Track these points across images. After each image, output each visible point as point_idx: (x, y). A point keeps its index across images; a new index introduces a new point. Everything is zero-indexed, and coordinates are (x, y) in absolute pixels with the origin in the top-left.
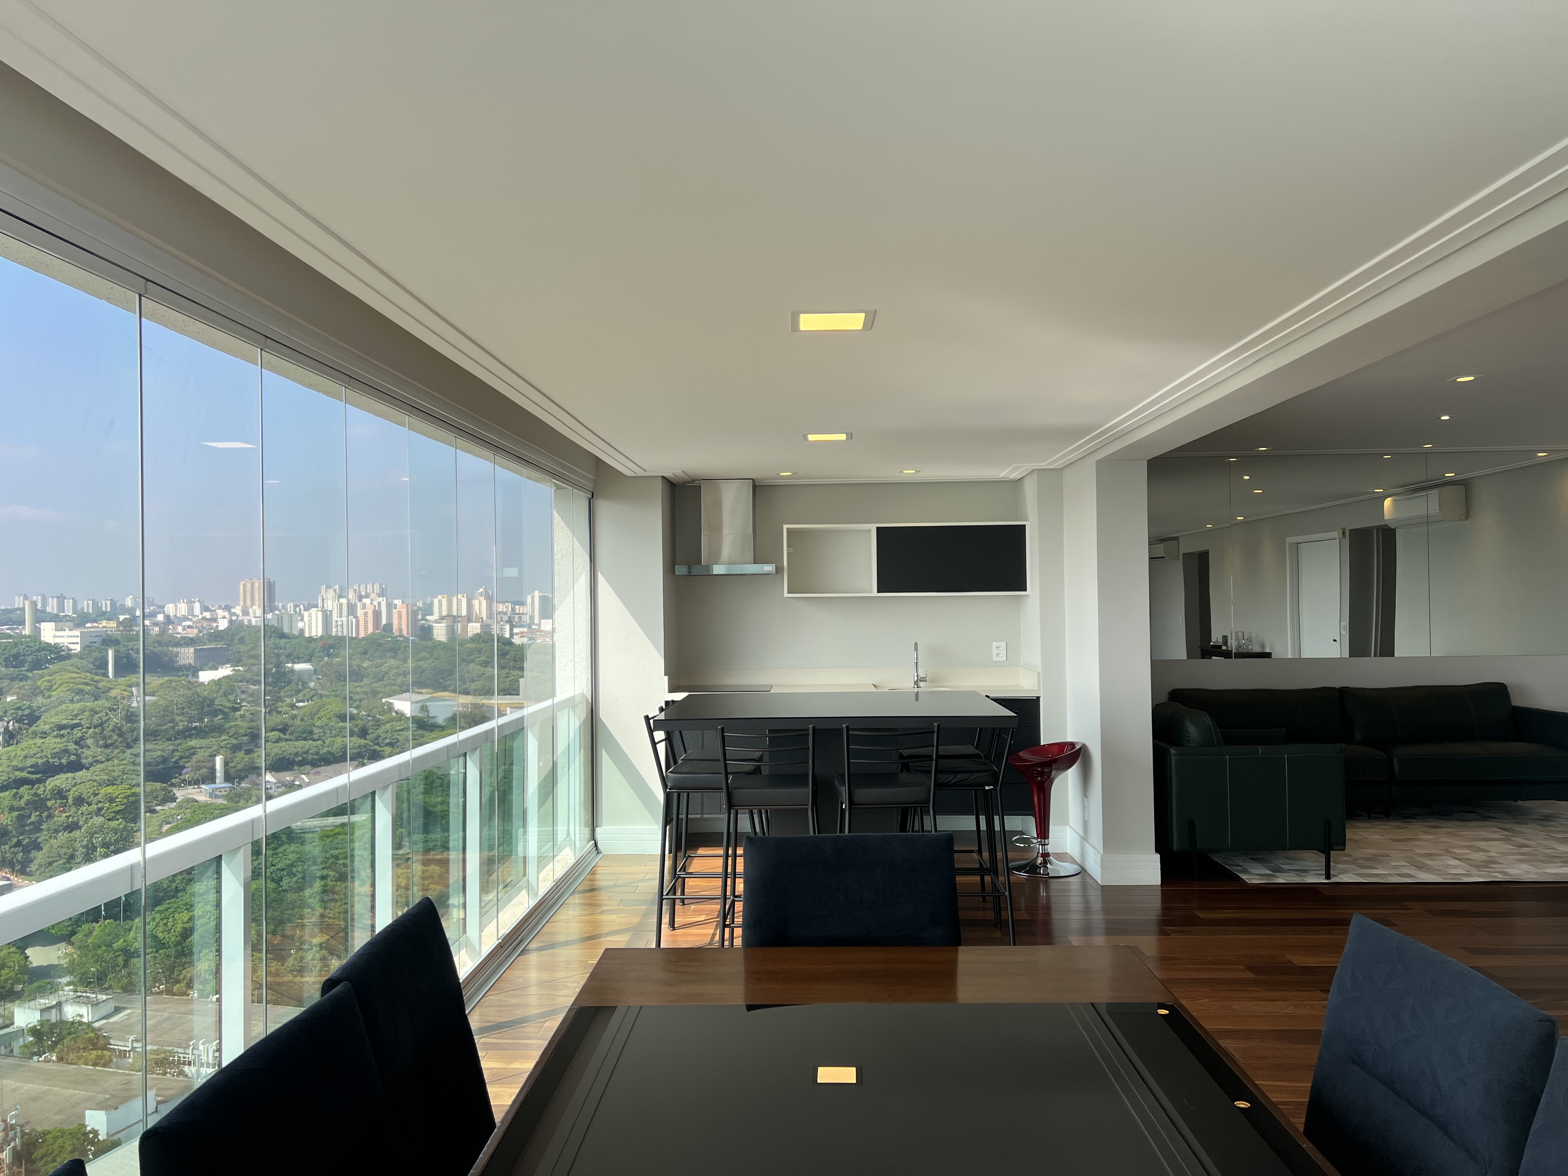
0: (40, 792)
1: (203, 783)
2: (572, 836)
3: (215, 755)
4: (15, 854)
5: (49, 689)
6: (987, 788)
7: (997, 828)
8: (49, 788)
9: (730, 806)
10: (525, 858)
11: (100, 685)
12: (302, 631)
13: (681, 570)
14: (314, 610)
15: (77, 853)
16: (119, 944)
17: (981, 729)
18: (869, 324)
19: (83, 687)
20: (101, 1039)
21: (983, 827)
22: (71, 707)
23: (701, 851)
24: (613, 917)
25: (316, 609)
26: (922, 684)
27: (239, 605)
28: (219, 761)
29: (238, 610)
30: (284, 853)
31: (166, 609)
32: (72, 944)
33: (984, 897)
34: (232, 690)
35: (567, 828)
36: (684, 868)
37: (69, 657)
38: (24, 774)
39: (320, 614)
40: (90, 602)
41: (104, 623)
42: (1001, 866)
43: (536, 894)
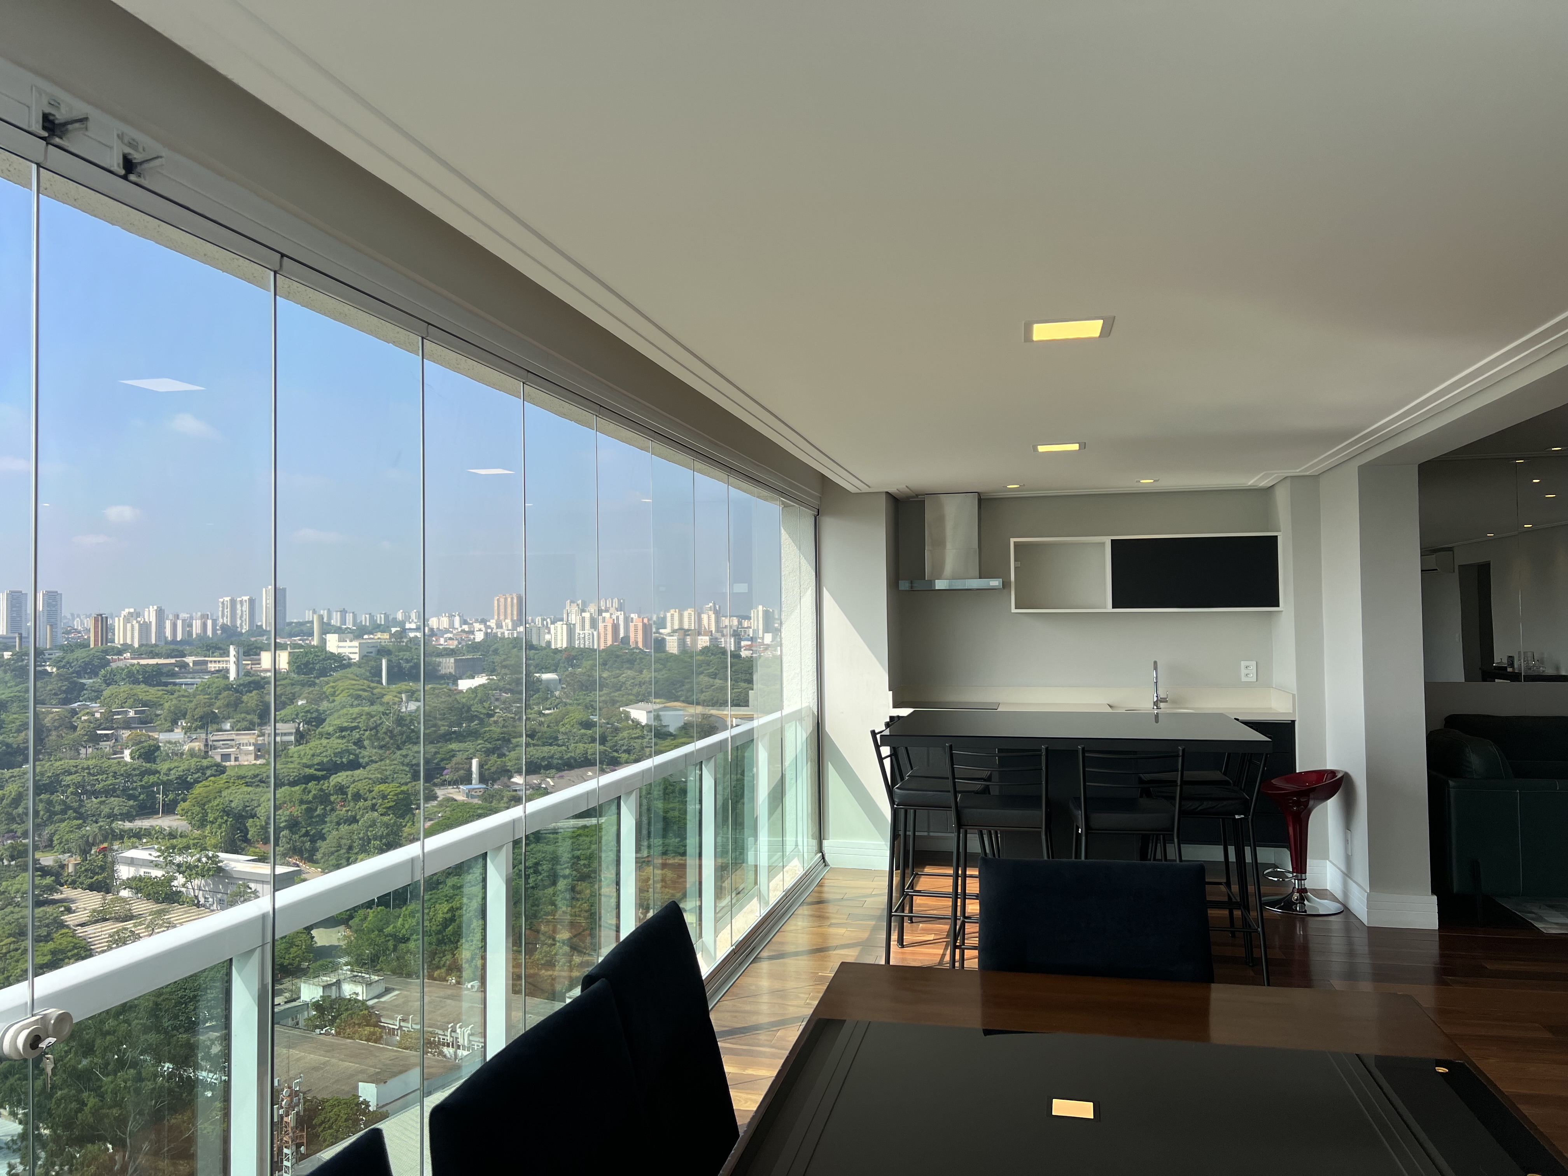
0: (325, 787)
1: (461, 784)
2: (800, 848)
3: (472, 759)
4: (303, 843)
5: (333, 694)
6: (1237, 817)
7: (1248, 859)
8: (332, 784)
9: (960, 825)
10: (756, 866)
11: (375, 691)
12: (549, 643)
13: (904, 585)
14: (560, 623)
15: (355, 844)
16: (389, 929)
17: (1229, 754)
18: (1106, 331)
19: (361, 693)
20: (373, 1016)
21: (1232, 858)
22: (351, 710)
23: (928, 870)
24: (842, 931)
25: (561, 623)
26: (1162, 705)
27: (493, 619)
28: (475, 762)
29: (492, 623)
31: (431, 622)
32: (350, 927)
33: (1233, 933)
34: (487, 697)
35: (795, 839)
36: (912, 886)
37: (349, 665)
38: (312, 771)
39: (565, 627)
40: (368, 616)
41: (379, 635)
42: (1253, 901)
43: (767, 903)
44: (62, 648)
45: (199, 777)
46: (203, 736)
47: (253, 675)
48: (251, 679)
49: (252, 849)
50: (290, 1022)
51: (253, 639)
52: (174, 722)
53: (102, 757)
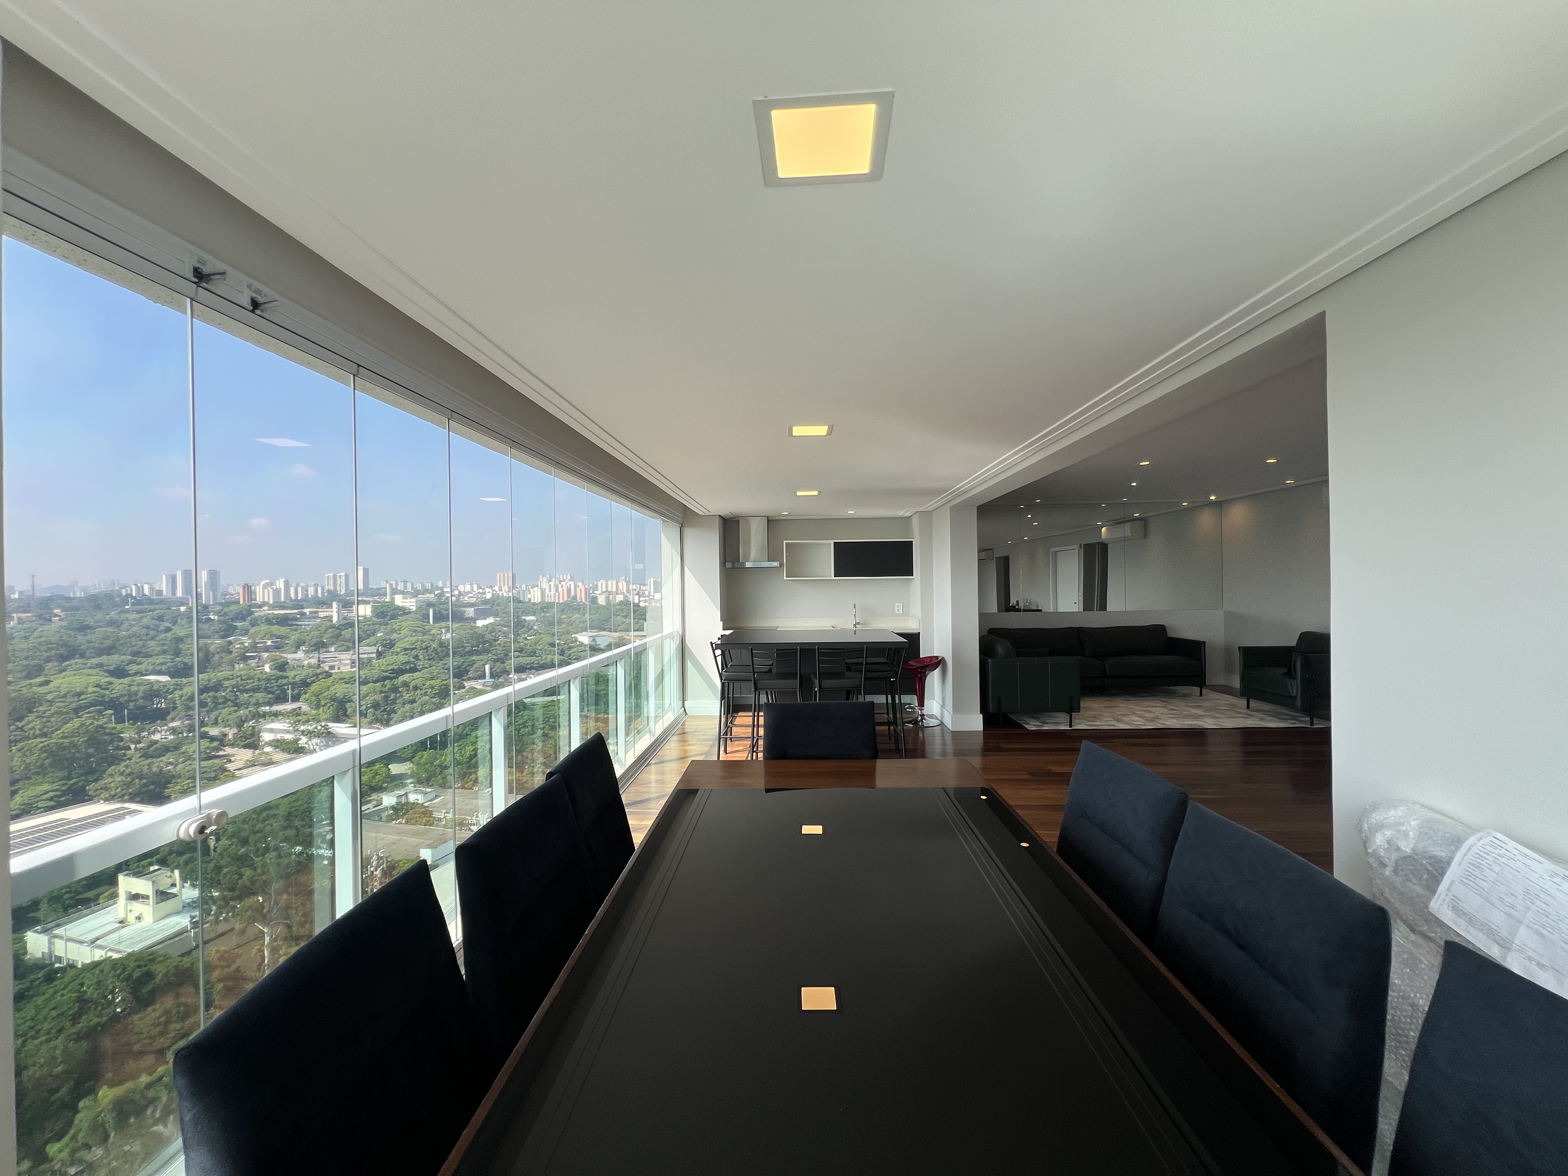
0: (395, 683)
1: (479, 679)
2: (673, 706)
3: (485, 665)
4: (383, 715)
5: (399, 630)
6: (892, 680)
7: (897, 701)
8: (400, 681)
9: (756, 689)
10: (648, 717)
11: (426, 627)
12: (530, 599)
13: (729, 565)
14: (536, 589)
16: (437, 762)
17: (889, 649)
18: (830, 432)
19: (417, 628)
20: (428, 812)
21: (890, 701)
22: (411, 639)
23: (740, 714)
24: (694, 747)
26: (857, 626)
27: (497, 585)
28: (487, 667)
29: (496, 588)
30: (522, 716)
31: (459, 588)
32: (413, 762)
33: (890, 737)
34: (493, 630)
35: (670, 701)
36: (731, 722)
37: (410, 613)
38: (387, 674)
39: (539, 590)
40: (420, 584)
41: (428, 595)
42: (899, 722)
43: (654, 735)
44: (220, 604)
45: (314, 680)
46: (317, 655)
47: (349, 619)
48: (347, 621)
49: (350, 720)
50: (377, 818)
51: (348, 598)
52: (298, 648)
53: (250, 669)
